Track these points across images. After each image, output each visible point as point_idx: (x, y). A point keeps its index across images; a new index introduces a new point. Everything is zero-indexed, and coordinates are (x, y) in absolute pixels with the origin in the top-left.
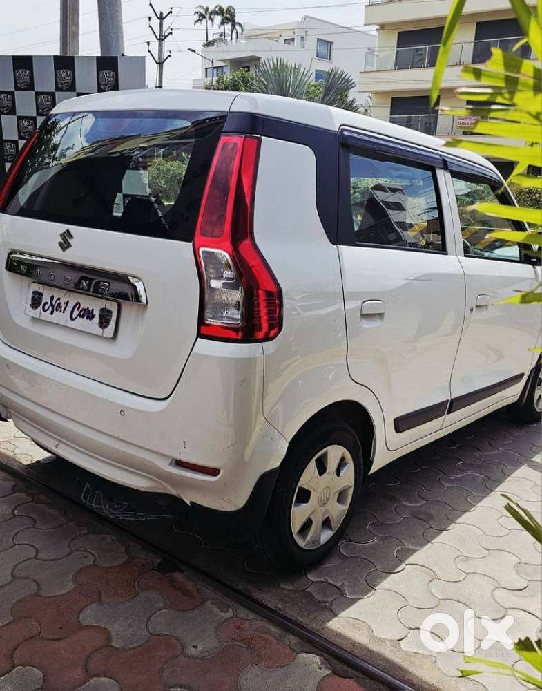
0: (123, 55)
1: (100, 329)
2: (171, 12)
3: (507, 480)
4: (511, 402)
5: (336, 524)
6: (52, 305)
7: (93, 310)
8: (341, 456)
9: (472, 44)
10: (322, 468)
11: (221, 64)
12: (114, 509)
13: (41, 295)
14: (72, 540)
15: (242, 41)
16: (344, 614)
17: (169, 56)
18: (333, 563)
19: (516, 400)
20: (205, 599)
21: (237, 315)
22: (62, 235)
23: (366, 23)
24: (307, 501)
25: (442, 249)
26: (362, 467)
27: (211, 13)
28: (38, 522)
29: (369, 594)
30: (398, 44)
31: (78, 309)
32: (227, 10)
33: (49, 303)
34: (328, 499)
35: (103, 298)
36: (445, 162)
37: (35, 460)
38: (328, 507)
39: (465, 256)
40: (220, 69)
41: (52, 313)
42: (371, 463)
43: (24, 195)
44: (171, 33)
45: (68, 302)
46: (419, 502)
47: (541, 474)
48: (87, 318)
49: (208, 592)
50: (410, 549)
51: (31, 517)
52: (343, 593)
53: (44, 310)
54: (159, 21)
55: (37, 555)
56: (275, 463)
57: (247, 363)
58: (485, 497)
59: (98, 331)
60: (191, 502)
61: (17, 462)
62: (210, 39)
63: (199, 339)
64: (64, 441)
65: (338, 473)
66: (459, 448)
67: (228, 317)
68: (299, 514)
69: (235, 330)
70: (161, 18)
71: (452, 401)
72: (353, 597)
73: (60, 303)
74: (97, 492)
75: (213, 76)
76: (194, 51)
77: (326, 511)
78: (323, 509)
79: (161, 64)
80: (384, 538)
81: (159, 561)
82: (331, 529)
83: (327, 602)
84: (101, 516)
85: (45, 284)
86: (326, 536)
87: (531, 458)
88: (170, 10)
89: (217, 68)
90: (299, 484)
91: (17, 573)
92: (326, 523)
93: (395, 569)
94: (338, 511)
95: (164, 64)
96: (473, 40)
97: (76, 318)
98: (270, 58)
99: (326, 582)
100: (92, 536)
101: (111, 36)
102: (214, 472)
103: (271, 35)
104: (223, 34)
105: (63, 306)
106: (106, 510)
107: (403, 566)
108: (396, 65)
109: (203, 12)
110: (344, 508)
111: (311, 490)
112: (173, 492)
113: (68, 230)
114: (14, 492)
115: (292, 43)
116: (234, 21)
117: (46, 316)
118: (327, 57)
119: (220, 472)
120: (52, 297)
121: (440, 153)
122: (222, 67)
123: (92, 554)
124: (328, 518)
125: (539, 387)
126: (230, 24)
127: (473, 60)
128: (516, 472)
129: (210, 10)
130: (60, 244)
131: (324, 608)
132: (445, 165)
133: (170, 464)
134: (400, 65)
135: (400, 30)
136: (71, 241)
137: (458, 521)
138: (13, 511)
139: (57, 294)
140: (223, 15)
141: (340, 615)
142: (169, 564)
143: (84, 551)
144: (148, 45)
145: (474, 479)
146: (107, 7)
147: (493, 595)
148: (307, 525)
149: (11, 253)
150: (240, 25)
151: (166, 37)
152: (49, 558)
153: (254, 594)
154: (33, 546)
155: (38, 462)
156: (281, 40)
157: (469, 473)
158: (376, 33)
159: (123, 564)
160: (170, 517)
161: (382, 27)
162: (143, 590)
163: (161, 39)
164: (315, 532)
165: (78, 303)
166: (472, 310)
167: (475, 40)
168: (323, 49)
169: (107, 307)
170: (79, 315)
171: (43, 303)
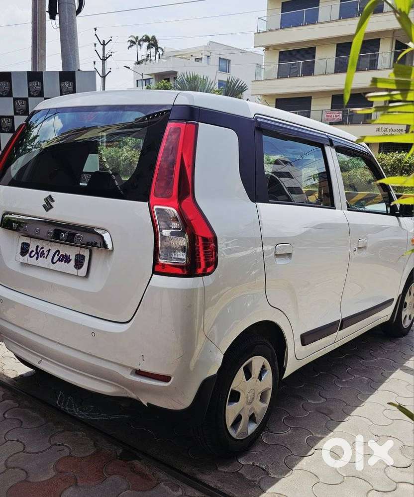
0: (79, 70)
1: (76, 270)
2: (111, 40)
3: (386, 381)
4: (384, 321)
5: (259, 419)
6: (37, 253)
7: (69, 255)
8: (262, 364)
9: (334, 59)
10: (248, 375)
11: (148, 77)
12: (83, 411)
13: (28, 245)
14: (51, 437)
15: (164, 60)
16: (270, 490)
17: (110, 71)
18: (258, 449)
19: (388, 319)
20: (159, 481)
21: (183, 256)
22: (46, 200)
23: (255, 46)
24: (237, 401)
25: (331, 205)
26: (278, 373)
27: (140, 41)
28: (24, 423)
29: (288, 475)
30: (279, 60)
31: (58, 255)
32: (152, 38)
33: (35, 252)
34: (253, 399)
35: (77, 246)
36: (331, 141)
37: (19, 374)
38: (253, 405)
39: (348, 210)
40: (148, 81)
41: (37, 259)
42: (284, 369)
43: (14, 170)
44: (111, 55)
45: (50, 250)
46: (320, 400)
47: (413, 376)
48: (65, 262)
49: (161, 475)
50: (317, 437)
51: (18, 419)
52: (268, 474)
53: (31, 257)
54: (102, 46)
55: (24, 450)
56: (214, 371)
57: (191, 292)
58: (371, 395)
59: (75, 271)
60: (148, 404)
61: (5, 376)
62: (140, 59)
63: (154, 275)
64: (46, 357)
65: (260, 378)
66: (347, 357)
67: (175, 258)
68: (232, 411)
69: (181, 267)
70: (104, 44)
71: (342, 320)
72: (276, 476)
73: (43, 251)
74: (69, 398)
75: (142, 86)
76: (129, 68)
77: (252, 408)
78: (250, 407)
79: (104, 77)
80: (296, 429)
81: (121, 451)
82: (256, 423)
83: (255, 481)
84: (74, 417)
85: (31, 237)
86: (252, 428)
87: (403, 364)
88: (110, 39)
89: (145, 80)
90: (231, 388)
91: (9, 465)
92: (252, 418)
93: (307, 453)
94: (261, 408)
95: (106, 77)
96: (334, 56)
97: (56, 262)
98: (184, 72)
99: (254, 464)
100: (67, 433)
101: (70, 57)
102: (166, 379)
103: (185, 56)
104: (149, 56)
105: (46, 253)
106: (77, 412)
107: (313, 450)
108: (278, 75)
109: (134, 40)
110: (266, 405)
111: (240, 392)
112: (134, 396)
113: (50, 196)
114: (4, 400)
115: (200, 61)
116: (157, 46)
117: (33, 261)
118: (227, 71)
119: (171, 378)
120: (37, 247)
121: (327, 134)
122: (149, 79)
123: (67, 446)
124: (253, 414)
125: (405, 309)
126: (154, 48)
127: (335, 70)
128: (393, 375)
129: (139, 39)
130: (44, 206)
131: (254, 486)
132: (331, 143)
133: (131, 374)
134: (281, 75)
135: (280, 50)
136: (52, 204)
137: (351, 414)
138: (4, 414)
139: (41, 244)
140: (149, 41)
141: (267, 492)
142: (129, 454)
143: (61, 445)
144: (94, 64)
145: (361, 381)
146: (67, 36)
147: (385, 472)
148: (238, 419)
149: (4, 214)
150: (161, 49)
151: (107, 58)
152: (34, 451)
153: (198, 476)
154: (21, 442)
155: (21, 376)
156: (193, 59)
157: (357, 376)
158: (263, 53)
159: (93, 454)
160: (127, 416)
161: (267, 48)
162: (110, 475)
163: (104, 60)
164: (244, 425)
165: (58, 251)
166: (355, 251)
167: (336, 56)
168: (224, 65)
169: (81, 253)
170: (59, 260)
171: (30, 251)
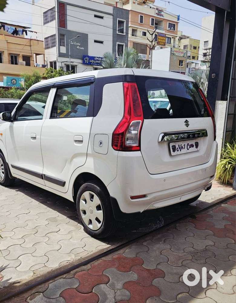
1: (196, 149)
6: (180, 148)
7: (193, 144)
13: (175, 146)
35: (195, 139)
41: (181, 151)
45: (185, 145)
48: (192, 147)
53: (178, 151)
73: (182, 146)
85: (175, 142)
97: (189, 149)
105: (184, 147)
117: (179, 152)
120: (179, 145)
139: (180, 143)
165: (188, 144)
169: (197, 141)
170: (190, 147)
171: (176, 148)
